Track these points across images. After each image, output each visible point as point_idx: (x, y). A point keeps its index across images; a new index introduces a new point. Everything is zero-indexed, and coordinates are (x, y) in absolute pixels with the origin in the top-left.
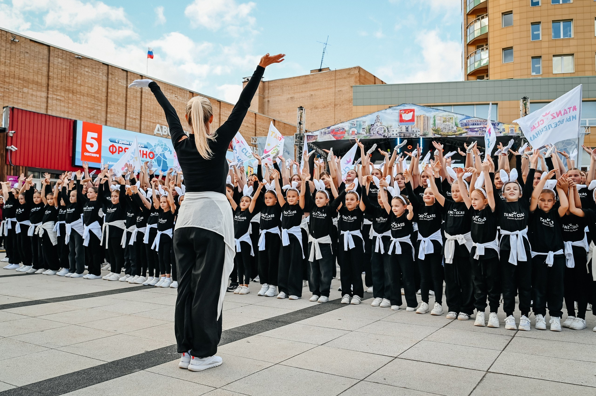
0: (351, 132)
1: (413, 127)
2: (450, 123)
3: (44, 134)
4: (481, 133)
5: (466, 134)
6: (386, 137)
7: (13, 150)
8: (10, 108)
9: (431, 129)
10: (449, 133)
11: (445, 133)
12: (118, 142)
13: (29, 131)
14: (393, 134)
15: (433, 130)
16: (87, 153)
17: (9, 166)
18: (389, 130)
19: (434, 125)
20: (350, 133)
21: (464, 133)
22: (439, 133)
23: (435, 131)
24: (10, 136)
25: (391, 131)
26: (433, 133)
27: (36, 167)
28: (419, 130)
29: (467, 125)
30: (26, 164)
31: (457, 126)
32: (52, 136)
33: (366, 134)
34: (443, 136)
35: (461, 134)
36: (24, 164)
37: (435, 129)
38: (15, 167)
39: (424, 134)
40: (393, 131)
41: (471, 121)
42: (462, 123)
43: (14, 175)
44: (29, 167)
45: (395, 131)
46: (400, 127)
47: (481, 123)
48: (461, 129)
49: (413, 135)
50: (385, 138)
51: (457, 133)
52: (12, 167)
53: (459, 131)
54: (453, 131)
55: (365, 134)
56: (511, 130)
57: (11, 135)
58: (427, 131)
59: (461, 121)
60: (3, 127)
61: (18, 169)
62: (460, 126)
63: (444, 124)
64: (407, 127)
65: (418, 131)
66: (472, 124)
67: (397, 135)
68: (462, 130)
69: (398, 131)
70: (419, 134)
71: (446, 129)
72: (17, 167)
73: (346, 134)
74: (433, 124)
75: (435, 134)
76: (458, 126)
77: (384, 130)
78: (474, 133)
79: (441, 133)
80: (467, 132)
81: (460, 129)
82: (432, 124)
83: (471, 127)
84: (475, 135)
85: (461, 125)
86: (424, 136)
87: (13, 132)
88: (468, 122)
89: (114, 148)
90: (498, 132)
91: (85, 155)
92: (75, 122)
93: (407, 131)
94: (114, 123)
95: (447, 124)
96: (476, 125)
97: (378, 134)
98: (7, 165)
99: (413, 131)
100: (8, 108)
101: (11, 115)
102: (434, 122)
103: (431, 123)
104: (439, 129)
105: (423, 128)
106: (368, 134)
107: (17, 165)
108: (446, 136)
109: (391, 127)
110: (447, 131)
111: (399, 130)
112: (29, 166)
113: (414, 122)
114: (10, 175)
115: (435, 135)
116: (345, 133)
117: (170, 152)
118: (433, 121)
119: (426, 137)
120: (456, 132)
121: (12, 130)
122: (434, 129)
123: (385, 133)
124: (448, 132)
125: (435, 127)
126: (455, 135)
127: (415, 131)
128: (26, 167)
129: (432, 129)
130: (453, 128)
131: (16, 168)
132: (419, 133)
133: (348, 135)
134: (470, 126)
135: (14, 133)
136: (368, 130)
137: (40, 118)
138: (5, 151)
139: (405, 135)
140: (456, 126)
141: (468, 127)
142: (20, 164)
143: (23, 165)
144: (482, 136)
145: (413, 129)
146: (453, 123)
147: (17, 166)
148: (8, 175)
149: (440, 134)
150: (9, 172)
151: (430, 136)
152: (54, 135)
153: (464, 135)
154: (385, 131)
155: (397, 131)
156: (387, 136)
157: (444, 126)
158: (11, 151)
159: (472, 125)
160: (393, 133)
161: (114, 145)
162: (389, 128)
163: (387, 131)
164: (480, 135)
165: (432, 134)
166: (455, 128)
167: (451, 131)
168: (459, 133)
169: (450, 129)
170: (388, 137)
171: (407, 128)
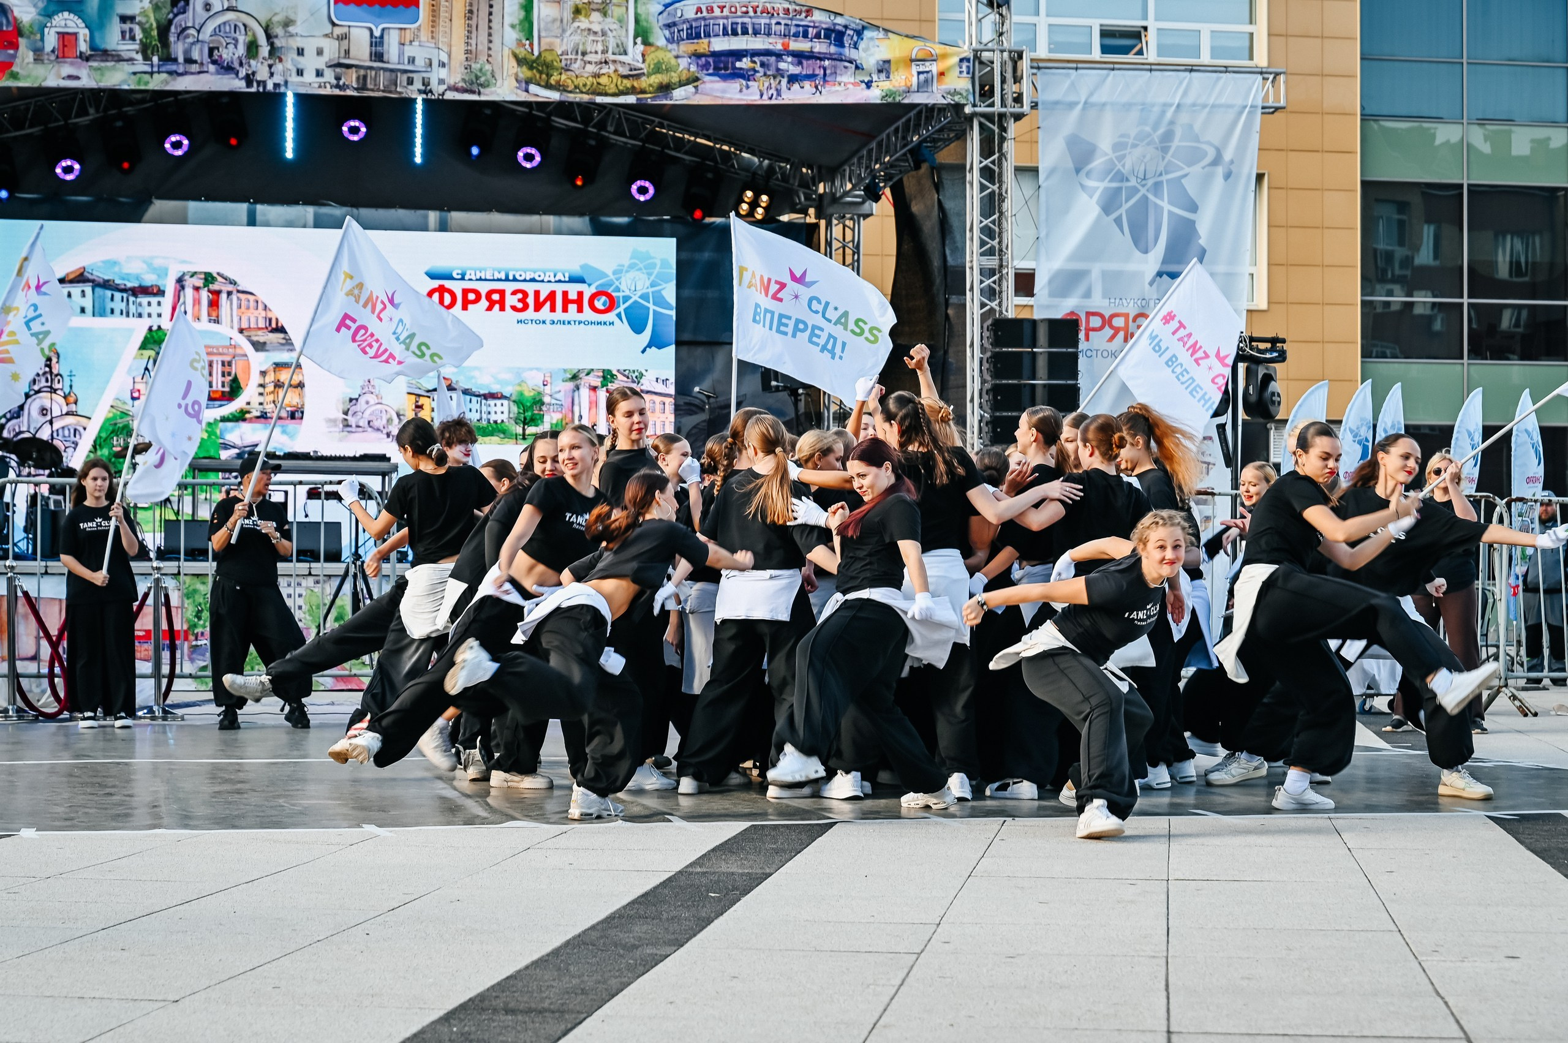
0: (51, 41)
1: (408, 36)
2: (610, 23)
4: (770, 87)
5: (690, 88)
6: (259, 83)
9: (506, 52)
10: (604, 80)
11: (580, 82)
14: (300, 72)
15: (520, 61)
18: (278, 43)
19: (522, 30)
20: (48, 48)
21: (681, 84)
22: (549, 76)
23: (531, 68)
25: (289, 49)
26: (521, 76)
28: (444, 58)
29: (698, 36)
31: (646, 43)
33: (146, 58)
34: (571, 97)
35: (665, 89)
37: (529, 57)
39: (472, 83)
40: (300, 52)
41: (722, 8)
42: (674, 24)
45: (310, 52)
46: (338, 31)
47: (773, 21)
48: (668, 57)
49: (410, 82)
50: (253, 90)
51: (644, 83)
53: (658, 69)
54: (626, 72)
55: (139, 57)
56: (919, 73)
58: (488, 67)
59: (667, 6)
62: (659, 38)
63: (576, 24)
64: (377, 33)
65: (435, 63)
66: (725, 28)
67: (320, 80)
68: (673, 61)
69: (326, 52)
70: (441, 82)
71: (587, 58)
73: (24, 54)
74: (521, 22)
75: (528, 82)
76: (651, 40)
77: (249, 38)
78: (735, 85)
79: (563, 77)
80: (697, 79)
81: (660, 55)
82: (513, 26)
83: (720, 44)
84: (738, 96)
85: (667, 33)
86: (473, 92)
88: (705, 14)
90: (855, 84)
93: (378, 56)
95: (596, 28)
96: (745, 32)
97: (214, 62)
99: (412, 60)
102: (523, 14)
103: (508, 20)
104: (549, 57)
105: (463, 47)
106: (155, 59)
108: (586, 98)
109: (291, 29)
110: (590, 68)
111: (332, 51)
113: (417, 6)
115: (527, 91)
116: (16, 47)
118: (516, 7)
119: (483, 98)
120: (638, 77)
122: (521, 52)
123: (253, 62)
124: (597, 76)
125: (531, 45)
126: (632, 91)
127: (420, 63)
129: (515, 56)
130: (625, 53)
132: (443, 73)
133: (38, 59)
134: (713, 40)
136: (155, 33)
139: (365, 77)
140: (639, 40)
141: (702, 45)
144: (773, 102)
145: (409, 51)
146: (622, 21)
149: (558, 82)
151: (499, 91)
153: (681, 96)
154: (252, 48)
155: (320, 52)
156: (264, 83)
157: (576, 38)
159: (725, 33)
160: (302, 62)
162: (279, 31)
163: (265, 50)
164: (765, 97)
165: (516, 84)
166: (634, 54)
167: (612, 67)
168: (656, 79)
169: (610, 57)
170: (270, 87)
171: (377, 45)
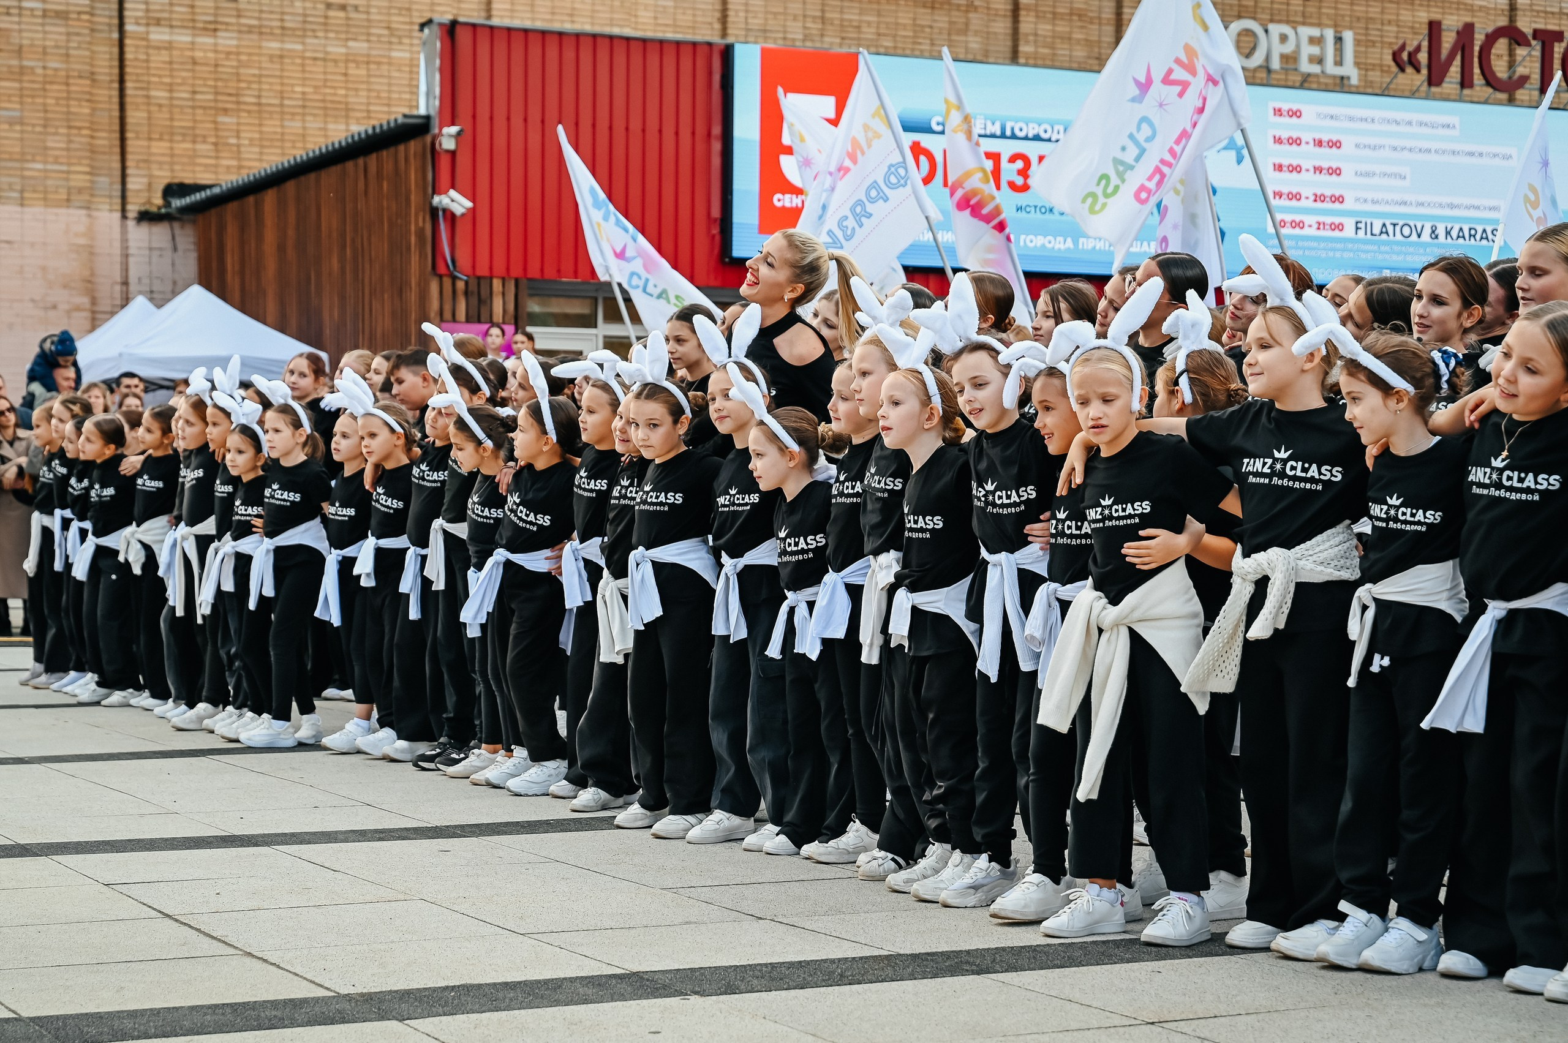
3: (589, 122)
7: (459, 210)
8: (441, 25)
12: (939, 128)
13: (525, 120)
16: (788, 196)
17: (447, 282)
24: (447, 151)
27: (560, 277)
30: (517, 271)
32: (627, 129)
36: (508, 269)
38: (473, 287)
43: (468, 320)
44: (530, 279)
52: (460, 285)
57: (448, 144)
60: (422, 111)
61: (484, 293)
72: (479, 285)
87: (454, 130)
89: (923, 158)
91: (778, 204)
92: (727, 53)
94: (1054, 13)
98: (440, 277)
100: (435, 28)
101: (448, 56)
107: (479, 273)
112: (529, 276)
114: (454, 319)
117: (1233, 154)
121: (453, 124)
128: (517, 281)
131: (476, 290)
135: (459, 134)
137: (569, 54)
138: (428, 218)
142: (491, 268)
143: (503, 272)
147: (479, 278)
148: (447, 322)
150: (448, 308)
152: (636, 125)
158: (451, 217)
161: (923, 144)
